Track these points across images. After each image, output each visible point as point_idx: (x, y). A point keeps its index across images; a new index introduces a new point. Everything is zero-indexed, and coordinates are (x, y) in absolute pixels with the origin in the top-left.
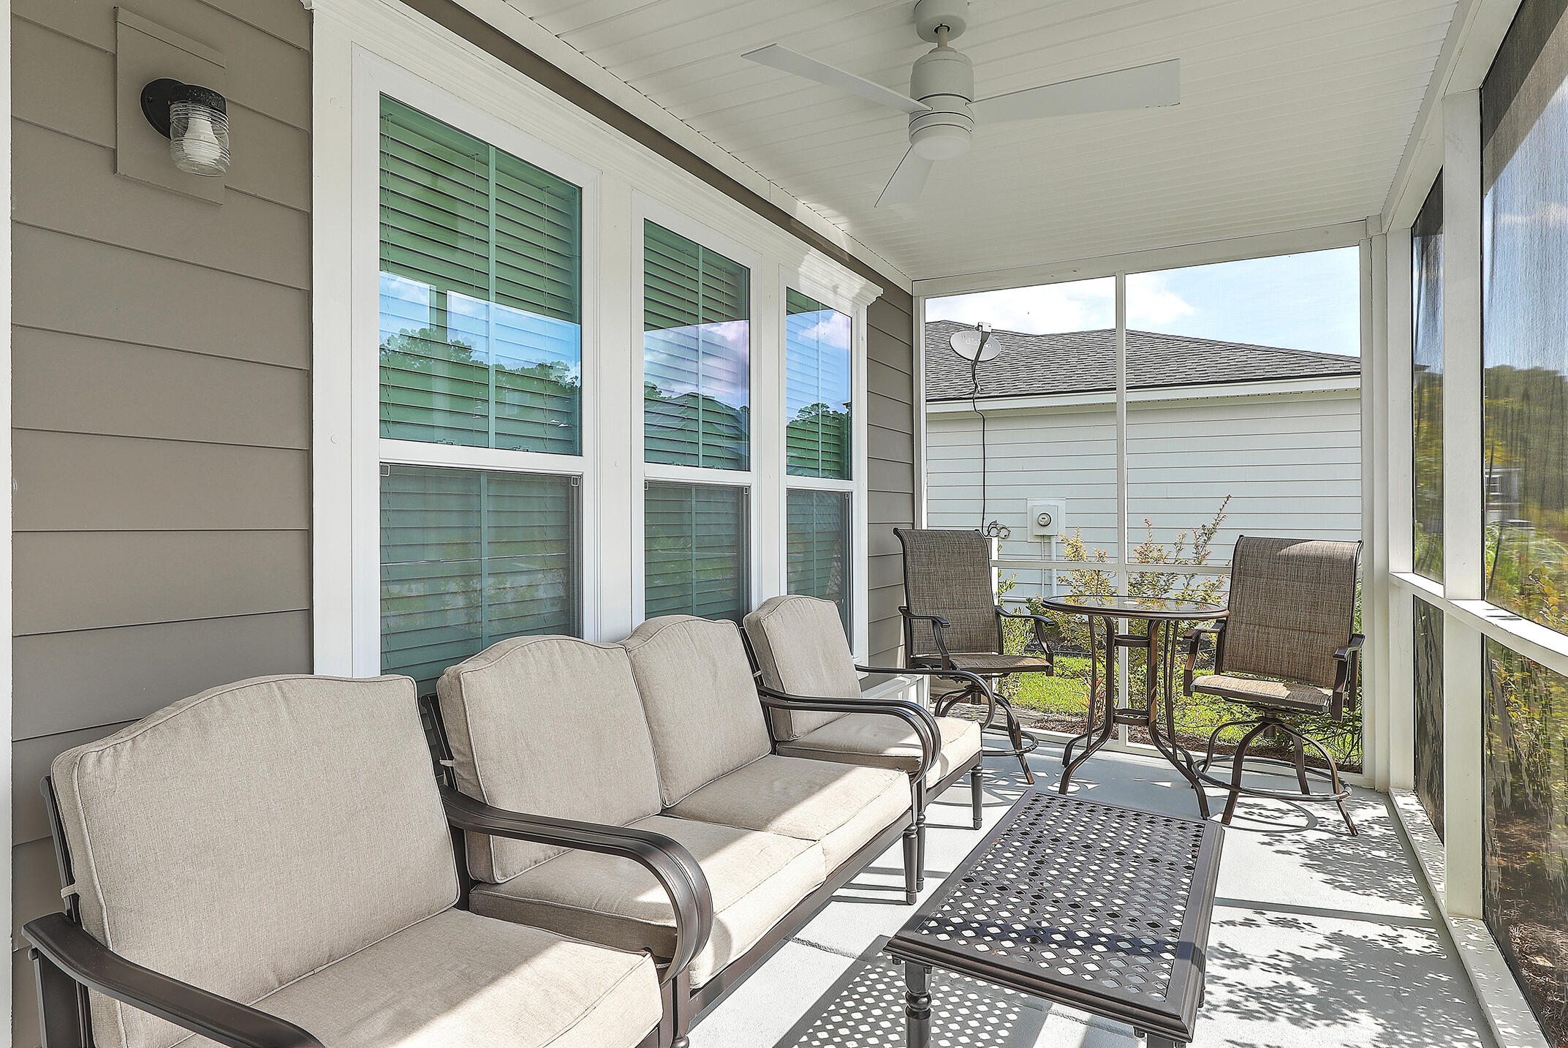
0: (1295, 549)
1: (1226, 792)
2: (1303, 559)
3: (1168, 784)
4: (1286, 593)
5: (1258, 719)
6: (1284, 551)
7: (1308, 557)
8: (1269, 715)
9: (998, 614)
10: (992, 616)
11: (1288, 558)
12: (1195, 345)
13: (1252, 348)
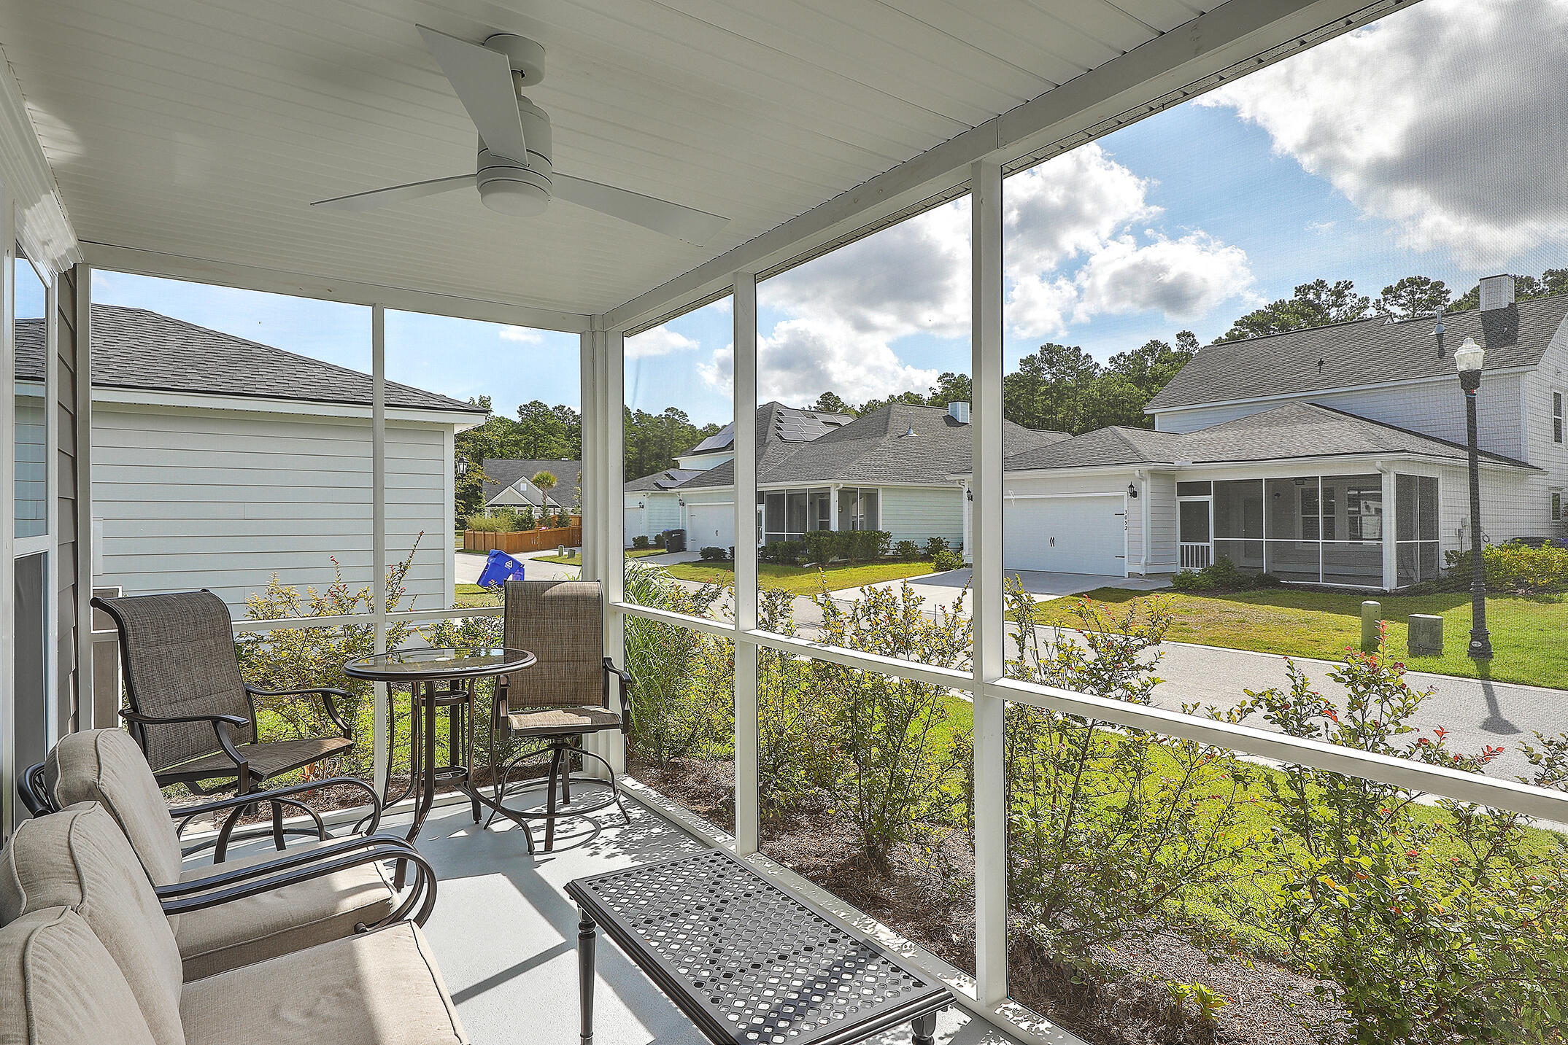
0: (555, 591)
1: (545, 821)
2: (562, 599)
3: (462, 833)
4: (553, 630)
5: (550, 747)
6: (548, 593)
7: (567, 596)
8: (559, 742)
9: (248, 692)
10: (242, 696)
11: (552, 599)
12: (258, 351)
13: (329, 367)
